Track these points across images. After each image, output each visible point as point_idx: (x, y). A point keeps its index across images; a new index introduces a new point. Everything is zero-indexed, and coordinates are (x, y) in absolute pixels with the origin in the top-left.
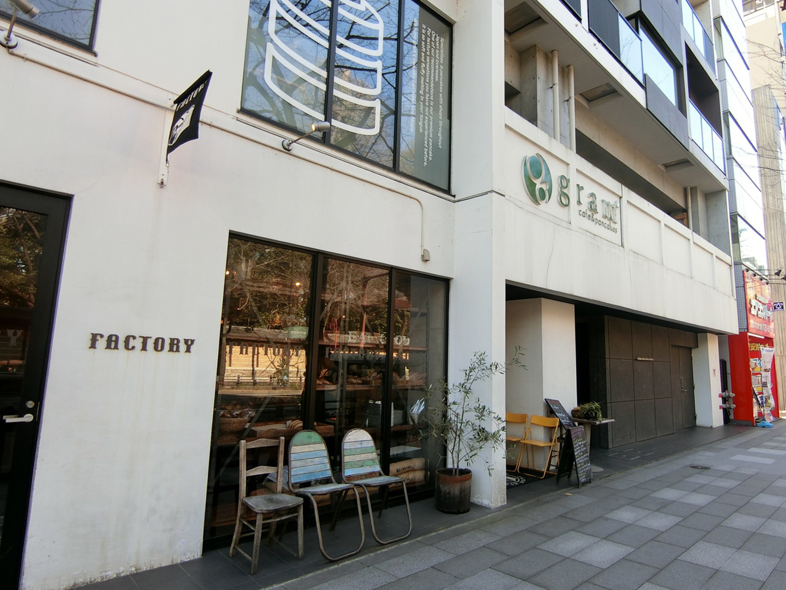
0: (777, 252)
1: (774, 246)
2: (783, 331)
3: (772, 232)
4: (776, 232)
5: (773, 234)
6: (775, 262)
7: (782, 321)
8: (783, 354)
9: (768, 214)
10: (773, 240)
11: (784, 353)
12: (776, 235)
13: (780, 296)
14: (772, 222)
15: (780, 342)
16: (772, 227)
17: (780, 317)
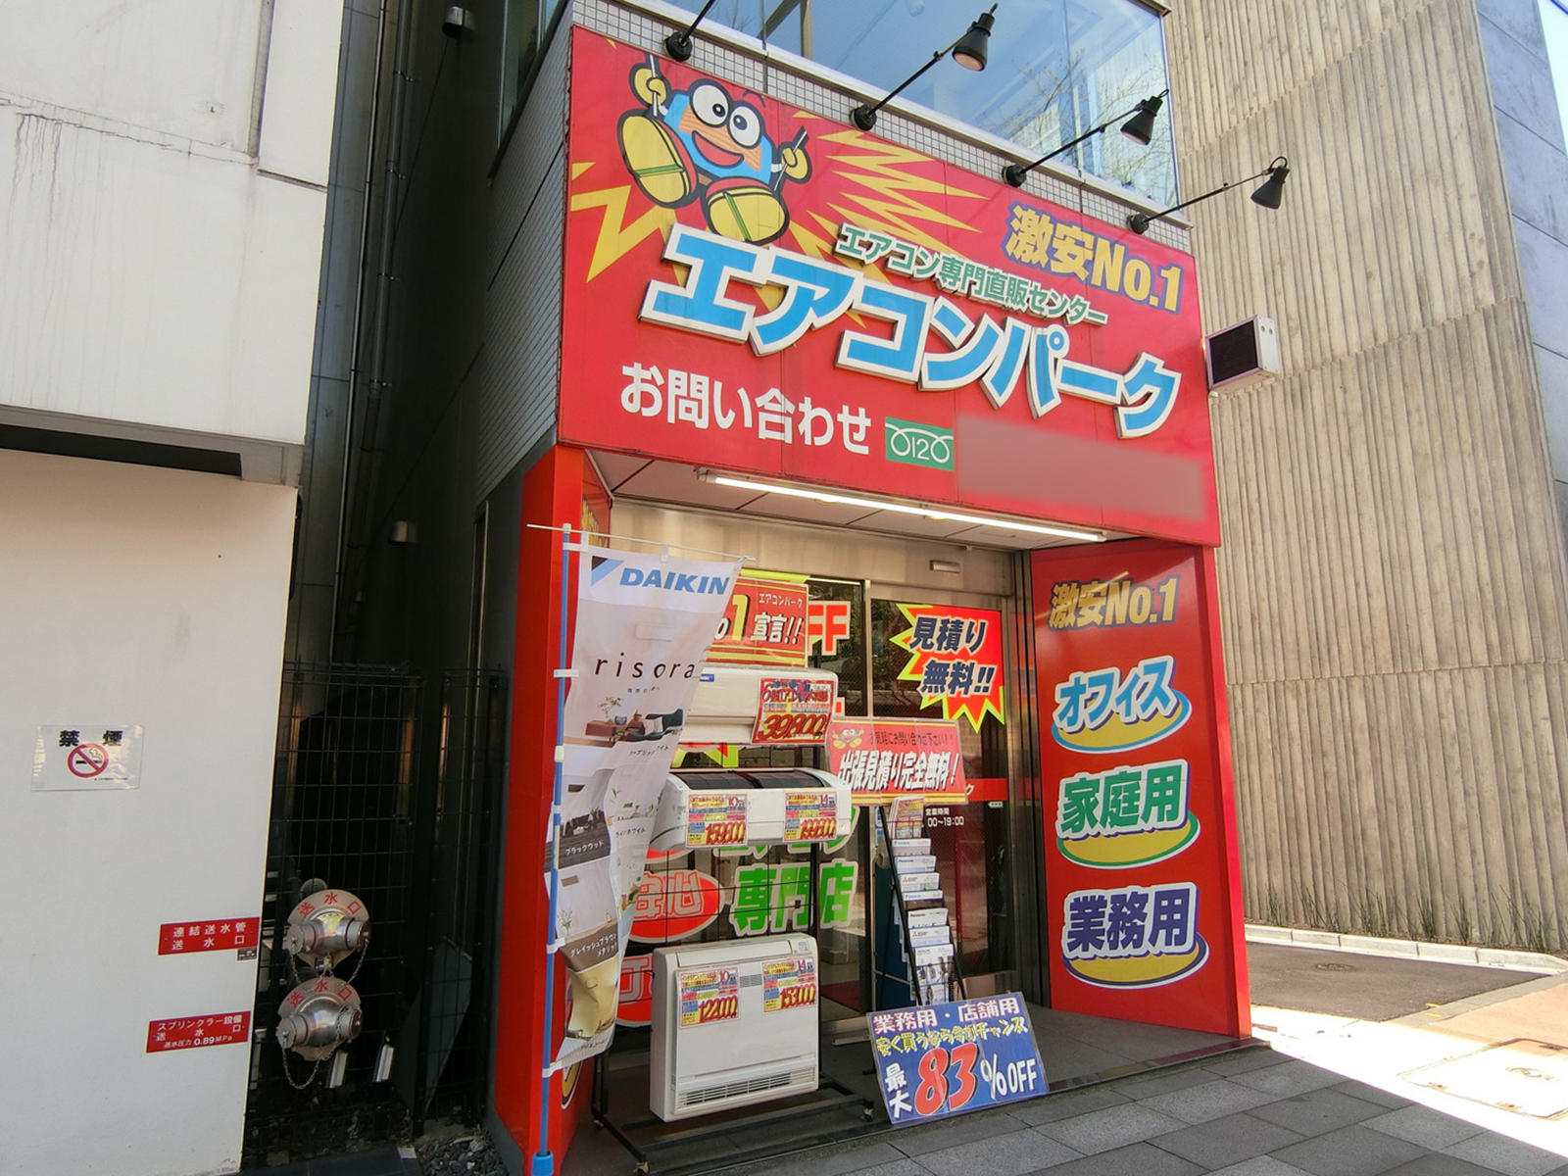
0: (1449, 181)
1: (1432, 158)
2: (1495, 543)
3: (1423, 98)
4: (1436, 90)
5: (1424, 108)
6: (1443, 227)
7: (1488, 498)
8: (1498, 661)
9: (1399, 30)
10: (1428, 131)
11: (1503, 653)
12: (1438, 106)
13: (1471, 380)
14: (1417, 57)
15: (1483, 602)
16: (1421, 79)
17: (1478, 477)
